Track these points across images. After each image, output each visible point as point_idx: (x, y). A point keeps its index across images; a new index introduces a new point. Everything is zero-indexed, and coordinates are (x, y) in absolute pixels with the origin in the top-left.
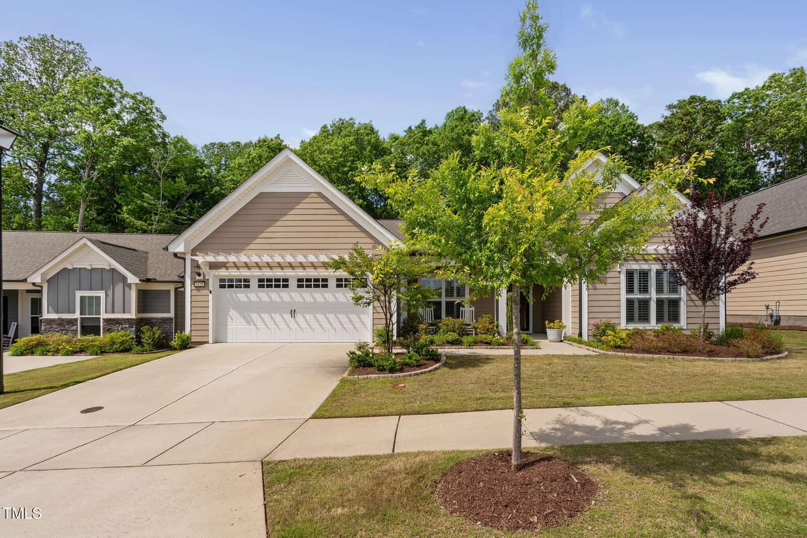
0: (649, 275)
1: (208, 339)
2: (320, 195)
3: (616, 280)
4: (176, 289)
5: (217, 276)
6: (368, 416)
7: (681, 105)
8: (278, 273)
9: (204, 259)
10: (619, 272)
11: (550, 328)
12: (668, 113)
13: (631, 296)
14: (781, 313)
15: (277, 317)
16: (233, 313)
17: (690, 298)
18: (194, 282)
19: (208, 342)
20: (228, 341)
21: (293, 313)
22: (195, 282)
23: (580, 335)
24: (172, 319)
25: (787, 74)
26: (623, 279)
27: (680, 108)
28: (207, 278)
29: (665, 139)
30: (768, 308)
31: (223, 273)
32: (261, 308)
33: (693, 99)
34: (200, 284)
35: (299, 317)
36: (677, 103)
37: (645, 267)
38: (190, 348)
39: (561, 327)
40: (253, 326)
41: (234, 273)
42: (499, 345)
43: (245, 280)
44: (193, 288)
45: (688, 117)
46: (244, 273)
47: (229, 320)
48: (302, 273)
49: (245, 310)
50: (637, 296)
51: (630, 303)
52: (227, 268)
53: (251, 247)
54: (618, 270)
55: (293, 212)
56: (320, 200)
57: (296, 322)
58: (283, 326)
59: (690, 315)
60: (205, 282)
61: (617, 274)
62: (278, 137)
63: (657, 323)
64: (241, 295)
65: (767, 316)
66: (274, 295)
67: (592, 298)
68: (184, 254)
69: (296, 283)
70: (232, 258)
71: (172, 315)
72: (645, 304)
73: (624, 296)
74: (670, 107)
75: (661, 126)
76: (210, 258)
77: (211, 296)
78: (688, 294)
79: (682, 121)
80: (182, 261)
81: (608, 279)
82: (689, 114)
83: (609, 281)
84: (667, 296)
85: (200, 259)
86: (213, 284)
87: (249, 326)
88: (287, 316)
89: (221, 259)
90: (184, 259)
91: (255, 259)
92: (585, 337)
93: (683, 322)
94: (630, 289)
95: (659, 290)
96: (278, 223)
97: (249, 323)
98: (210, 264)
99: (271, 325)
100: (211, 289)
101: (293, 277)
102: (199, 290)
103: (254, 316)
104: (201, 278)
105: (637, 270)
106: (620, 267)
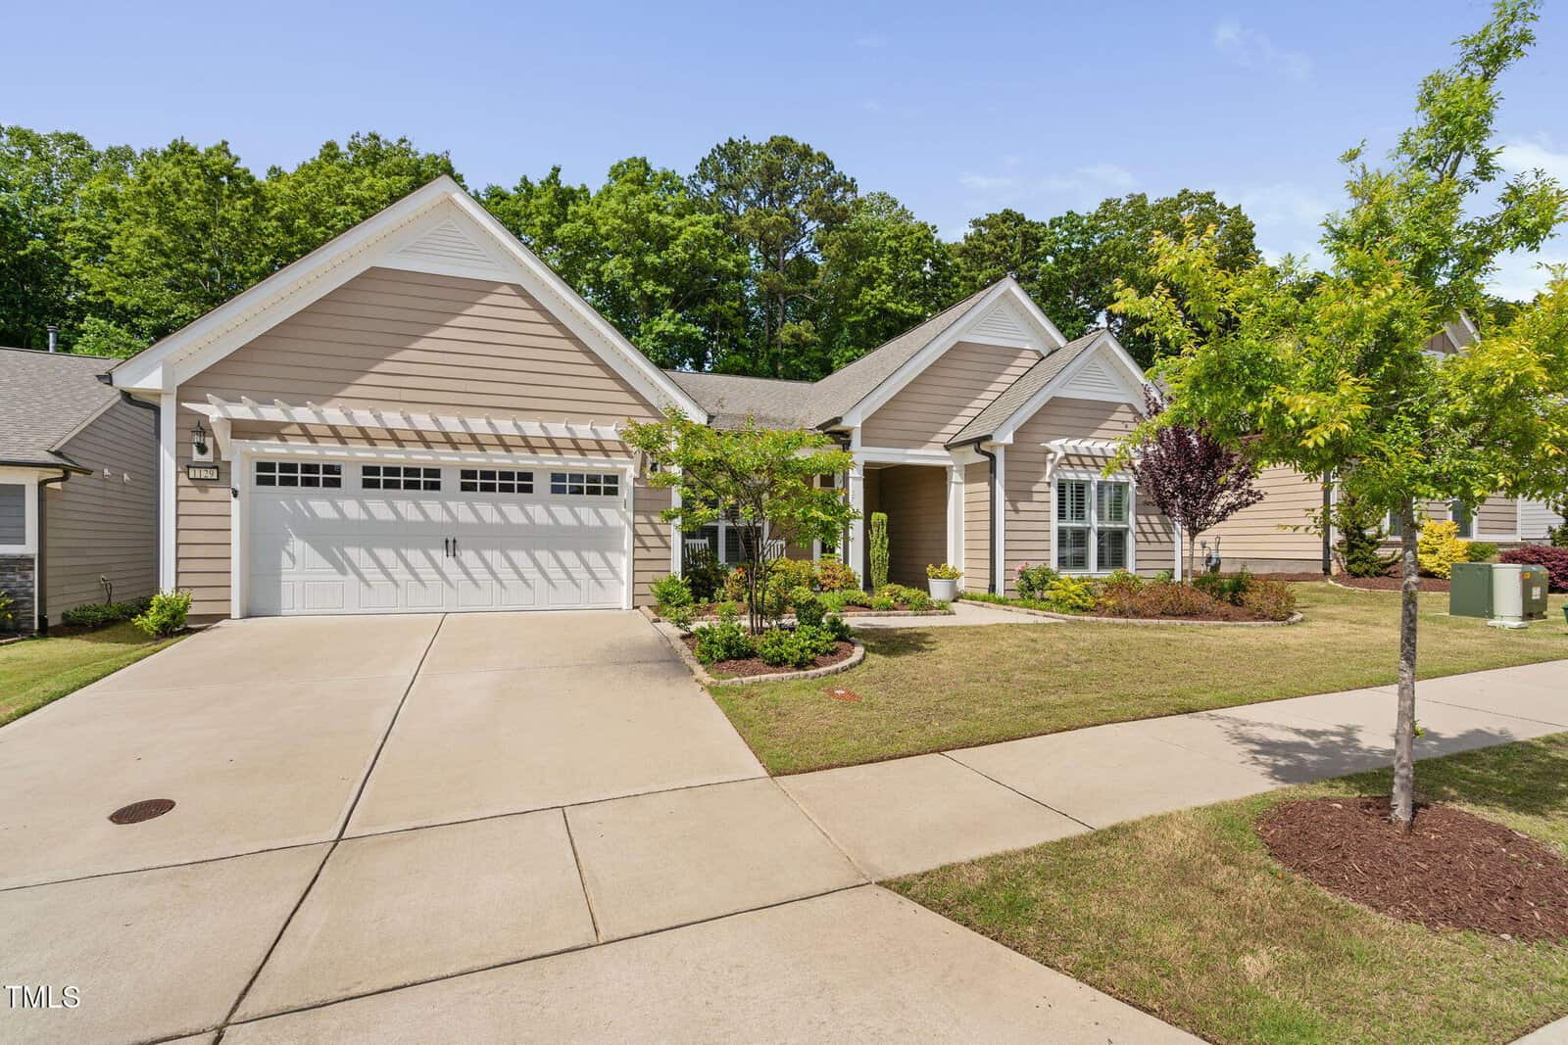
0: (1086, 489)
1: (229, 607)
2: (520, 291)
3: (1044, 497)
4: (42, 484)
5: (250, 456)
6: (882, 760)
7: (991, 222)
8: (420, 457)
9: (224, 411)
10: (1049, 484)
11: (936, 577)
12: (971, 231)
13: (1063, 524)
14: (1221, 554)
15: (415, 556)
16: (297, 545)
17: (1141, 528)
18: (185, 465)
19: (228, 616)
20: (283, 612)
21: (451, 546)
22: (188, 467)
23: (992, 588)
24: (32, 561)
25: (1125, 201)
26: (1054, 494)
27: (991, 227)
28: (224, 458)
29: (972, 273)
30: (1204, 547)
31: (273, 450)
32: (372, 535)
33: (1008, 215)
34: (204, 474)
35: (468, 556)
36: (986, 217)
37: (1084, 477)
38: (190, 631)
39: (951, 577)
40: (352, 576)
41: (301, 451)
42: (888, 609)
43: (329, 469)
44: (184, 480)
45: (1004, 243)
46: (329, 452)
47: (285, 560)
48: (475, 460)
49: (329, 540)
50: (1071, 524)
51: (1062, 533)
52: (282, 438)
53: (350, 391)
54: (1047, 480)
55: (459, 321)
56: (520, 302)
57: (460, 564)
58: (427, 573)
59: (1141, 556)
60: (221, 470)
61: (1046, 488)
62: (223, 148)
63: (1098, 569)
64: (320, 504)
65: (1203, 558)
66: (407, 506)
67: (1012, 525)
68: (158, 395)
69: (458, 480)
70: (304, 414)
71: (30, 548)
72: (1080, 537)
73: (1055, 524)
74: (976, 223)
75: (964, 252)
76: (242, 411)
77: (235, 503)
78: (1138, 523)
79: (995, 247)
80: (150, 414)
81: (1034, 494)
82: (1004, 237)
83: (1036, 497)
84: (1112, 526)
85: (213, 411)
86: (242, 474)
87: (339, 577)
88: (439, 555)
89: (272, 413)
90: (157, 409)
91: (364, 417)
92: (1000, 592)
93: (1131, 567)
94: (1062, 516)
95: (1100, 517)
96: (422, 344)
97: (342, 571)
98: (233, 426)
99: (401, 574)
100: (237, 487)
101: (451, 466)
102: (203, 489)
103: (353, 553)
104: (209, 457)
105: (1072, 481)
106: (1051, 476)
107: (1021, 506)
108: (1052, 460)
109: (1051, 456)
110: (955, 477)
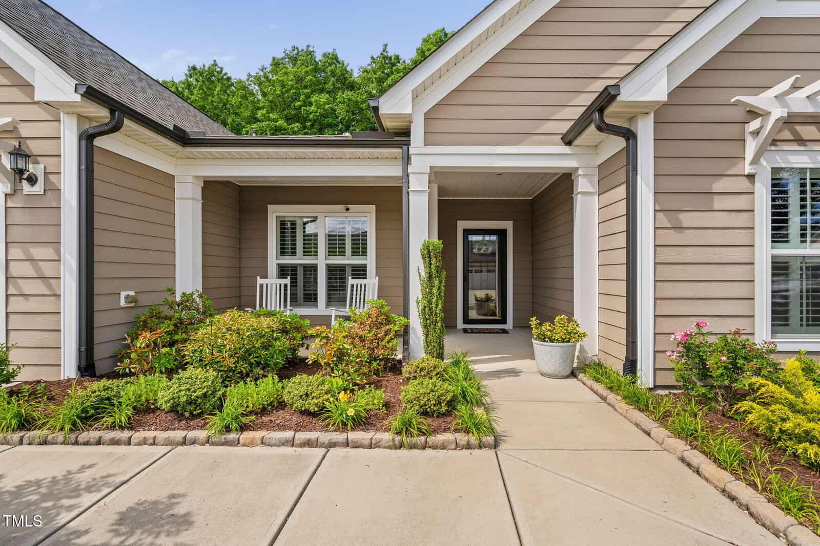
3: (740, 202)
10: (751, 177)
11: (543, 338)
13: (783, 251)
23: (631, 366)
39: (570, 337)
54: (748, 170)
61: (744, 185)
67: (668, 255)
73: (764, 251)
81: (718, 197)
92: (646, 377)
94: (779, 233)
105: (802, 170)
106: (755, 161)
107: (686, 219)
108: (756, 133)
109: (754, 125)
110: (583, 185)
